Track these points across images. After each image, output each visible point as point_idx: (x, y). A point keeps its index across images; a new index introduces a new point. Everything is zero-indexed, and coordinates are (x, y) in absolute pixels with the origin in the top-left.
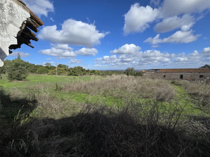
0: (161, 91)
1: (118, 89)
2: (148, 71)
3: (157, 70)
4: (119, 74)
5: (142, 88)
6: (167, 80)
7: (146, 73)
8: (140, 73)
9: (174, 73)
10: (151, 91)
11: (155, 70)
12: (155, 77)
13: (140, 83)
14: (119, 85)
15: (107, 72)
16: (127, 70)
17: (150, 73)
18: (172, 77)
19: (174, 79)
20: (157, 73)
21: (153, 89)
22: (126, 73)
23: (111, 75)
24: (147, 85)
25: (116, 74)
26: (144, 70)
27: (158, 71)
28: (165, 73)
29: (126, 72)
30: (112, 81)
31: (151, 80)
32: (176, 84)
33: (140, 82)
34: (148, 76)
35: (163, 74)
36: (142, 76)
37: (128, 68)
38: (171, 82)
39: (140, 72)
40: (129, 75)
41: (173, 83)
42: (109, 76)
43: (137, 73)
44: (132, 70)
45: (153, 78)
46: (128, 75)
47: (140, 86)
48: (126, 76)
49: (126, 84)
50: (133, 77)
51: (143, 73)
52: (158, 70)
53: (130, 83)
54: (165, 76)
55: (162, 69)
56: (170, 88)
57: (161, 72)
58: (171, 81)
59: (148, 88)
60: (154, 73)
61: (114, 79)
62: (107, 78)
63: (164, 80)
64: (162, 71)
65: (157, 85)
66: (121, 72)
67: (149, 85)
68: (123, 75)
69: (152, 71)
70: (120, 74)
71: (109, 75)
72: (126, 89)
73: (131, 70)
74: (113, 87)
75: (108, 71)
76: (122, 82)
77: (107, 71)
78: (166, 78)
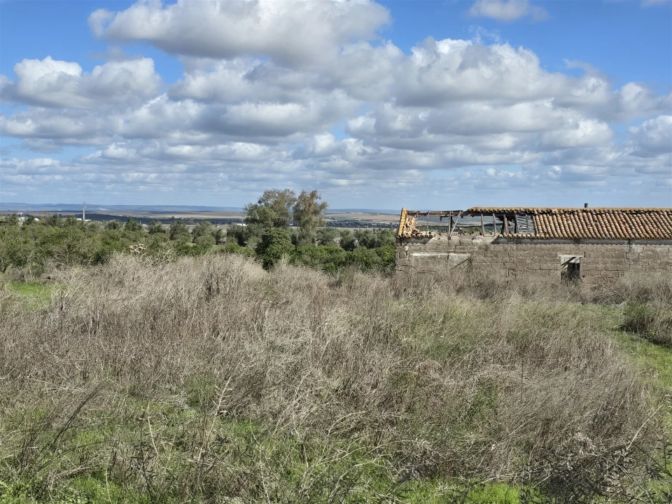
0: (556, 401)
1: (180, 400)
2: (442, 230)
3: (511, 215)
4: (183, 251)
5: (399, 379)
6: (595, 300)
7: (425, 240)
8: (371, 245)
9: (637, 248)
10: (478, 403)
11: (500, 214)
12: (499, 276)
13: (381, 337)
14: (186, 362)
15: (54, 230)
16: (256, 217)
17: (455, 238)
18: (627, 280)
19: (644, 295)
20: (518, 240)
21: (488, 387)
22: (252, 244)
23: (99, 259)
24: (437, 351)
25: (154, 247)
26: (411, 214)
27: (524, 229)
28: (577, 241)
29: (250, 232)
30: (112, 326)
31: (466, 306)
32: (660, 334)
33: (377, 329)
34: (440, 268)
35: (564, 258)
36: (399, 273)
37: (268, 195)
38: (622, 321)
39: (373, 234)
40: (284, 259)
41: (636, 326)
42: (76, 270)
43: (348, 246)
44: (305, 211)
45: (485, 291)
46: (267, 265)
47: (384, 363)
48: (253, 270)
49: (255, 350)
50: (318, 278)
51: (402, 239)
52: (520, 221)
53: (287, 341)
54: (573, 270)
55: (549, 212)
56: (620, 374)
57: (549, 239)
58: (619, 312)
59: (449, 382)
60: (488, 238)
61: (136, 301)
62: (54, 293)
63: (572, 307)
64: (551, 225)
65: (522, 350)
66: (197, 233)
67: (456, 349)
68: (219, 262)
69: (476, 221)
70: (196, 252)
71: (72, 255)
72: (258, 397)
73: (299, 217)
74: (127, 382)
75: (71, 222)
76: (215, 330)
77: (53, 221)
78: (586, 286)
